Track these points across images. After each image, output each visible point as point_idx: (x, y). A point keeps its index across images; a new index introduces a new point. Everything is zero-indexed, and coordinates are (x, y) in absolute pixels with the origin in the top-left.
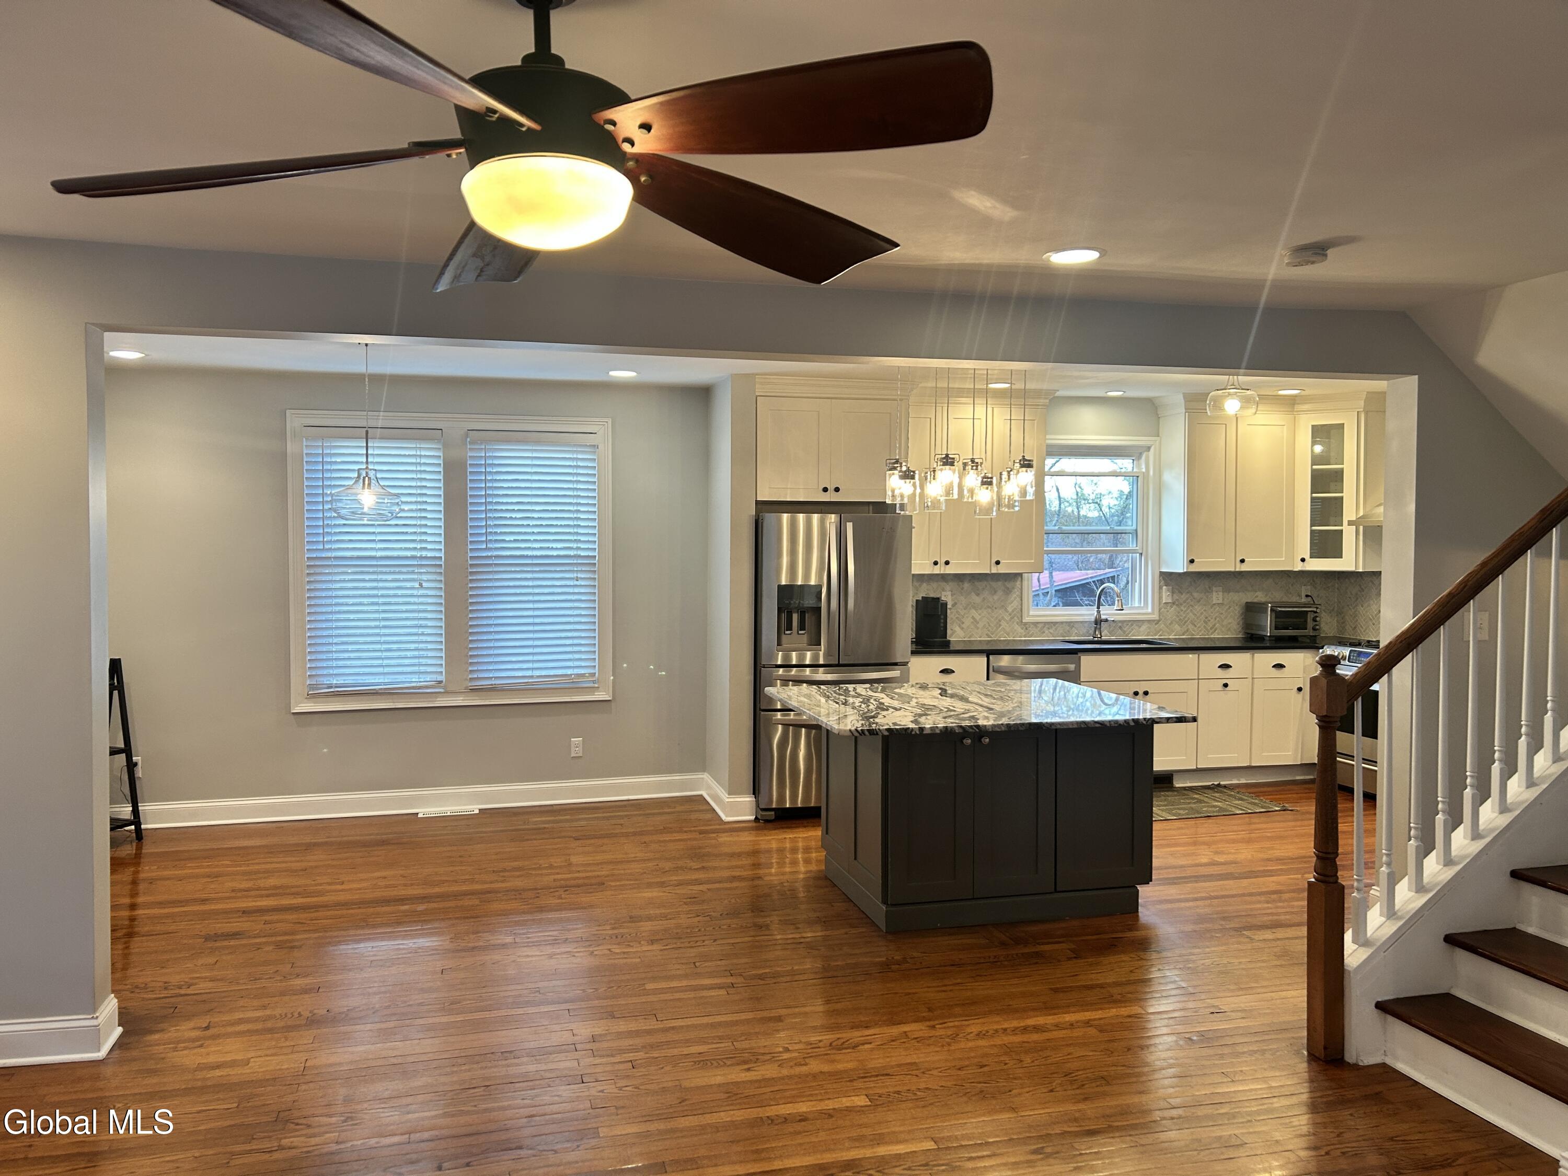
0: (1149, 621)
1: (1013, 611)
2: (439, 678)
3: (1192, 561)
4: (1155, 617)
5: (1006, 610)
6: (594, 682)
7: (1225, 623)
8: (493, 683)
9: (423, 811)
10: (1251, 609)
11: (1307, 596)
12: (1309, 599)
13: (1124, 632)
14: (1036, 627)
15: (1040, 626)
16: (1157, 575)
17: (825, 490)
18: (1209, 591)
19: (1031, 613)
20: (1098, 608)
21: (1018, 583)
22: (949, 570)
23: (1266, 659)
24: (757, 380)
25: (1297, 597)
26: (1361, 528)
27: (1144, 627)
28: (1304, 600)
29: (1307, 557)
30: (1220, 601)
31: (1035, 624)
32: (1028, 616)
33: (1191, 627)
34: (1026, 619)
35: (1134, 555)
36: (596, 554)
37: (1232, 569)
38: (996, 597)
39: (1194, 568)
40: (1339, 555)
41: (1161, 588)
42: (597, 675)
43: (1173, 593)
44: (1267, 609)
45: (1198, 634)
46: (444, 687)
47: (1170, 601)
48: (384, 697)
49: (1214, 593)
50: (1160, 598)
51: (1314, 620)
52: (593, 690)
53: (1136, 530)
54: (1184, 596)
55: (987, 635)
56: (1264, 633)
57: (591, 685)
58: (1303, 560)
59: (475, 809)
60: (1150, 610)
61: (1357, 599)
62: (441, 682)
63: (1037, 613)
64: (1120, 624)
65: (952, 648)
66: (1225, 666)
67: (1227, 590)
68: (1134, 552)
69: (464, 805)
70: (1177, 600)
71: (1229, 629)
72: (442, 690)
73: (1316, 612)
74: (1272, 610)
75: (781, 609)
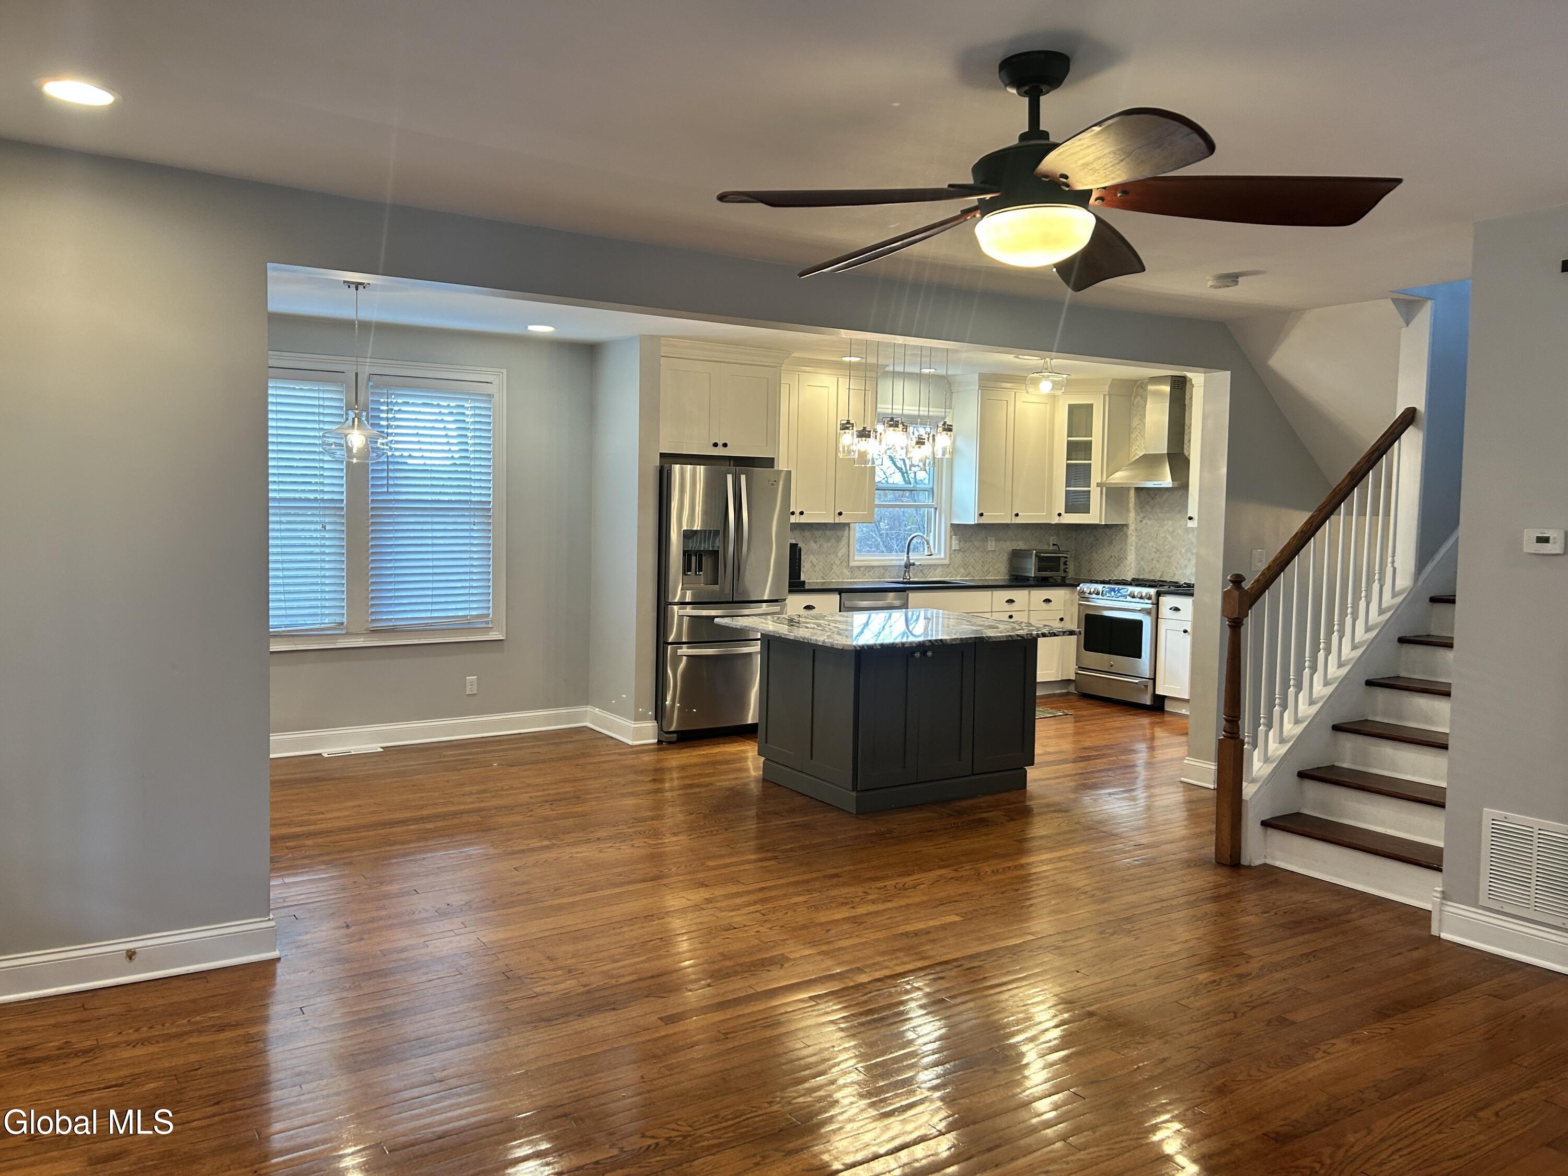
0: (942, 565)
1: (842, 556)
2: (338, 619)
3: (981, 515)
4: (947, 562)
5: (837, 556)
6: (487, 623)
7: (996, 567)
8: (395, 624)
9: (326, 752)
10: (1016, 556)
11: (1054, 545)
12: (1056, 547)
13: (924, 574)
14: (860, 570)
15: (862, 569)
16: (949, 526)
17: (716, 445)
18: (985, 540)
19: (856, 558)
20: (908, 554)
21: (847, 532)
22: (803, 520)
23: (1039, 594)
24: (662, 342)
25: (1047, 545)
26: (1104, 489)
27: (939, 570)
28: (1052, 548)
29: (1063, 512)
30: (993, 549)
31: (859, 567)
32: (854, 561)
33: (972, 570)
34: (852, 564)
35: (930, 509)
36: (490, 499)
37: (1009, 522)
38: (829, 544)
39: (983, 521)
40: (1086, 510)
41: (951, 537)
42: (491, 616)
43: (960, 541)
44: (1032, 554)
45: (978, 577)
46: (347, 628)
47: (957, 548)
48: (285, 639)
49: (989, 542)
50: (951, 546)
51: (1065, 564)
52: (487, 630)
53: (933, 489)
54: (968, 544)
55: (822, 577)
56: (1030, 575)
57: (485, 625)
58: (1060, 515)
59: (376, 747)
60: (942, 556)
61: (1092, 548)
62: (342, 624)
63: (860, 558)
64: (921, 568)
65: (807, 587)
66: (1010, 601)
67: (997, 540)
68: (929, 506)
69: (366, 744)
70: (963, 548)
71: (999, 572)
72: (344, 632)
73: (1066, 557)
74: (1036, 556)
75: (685, 552)
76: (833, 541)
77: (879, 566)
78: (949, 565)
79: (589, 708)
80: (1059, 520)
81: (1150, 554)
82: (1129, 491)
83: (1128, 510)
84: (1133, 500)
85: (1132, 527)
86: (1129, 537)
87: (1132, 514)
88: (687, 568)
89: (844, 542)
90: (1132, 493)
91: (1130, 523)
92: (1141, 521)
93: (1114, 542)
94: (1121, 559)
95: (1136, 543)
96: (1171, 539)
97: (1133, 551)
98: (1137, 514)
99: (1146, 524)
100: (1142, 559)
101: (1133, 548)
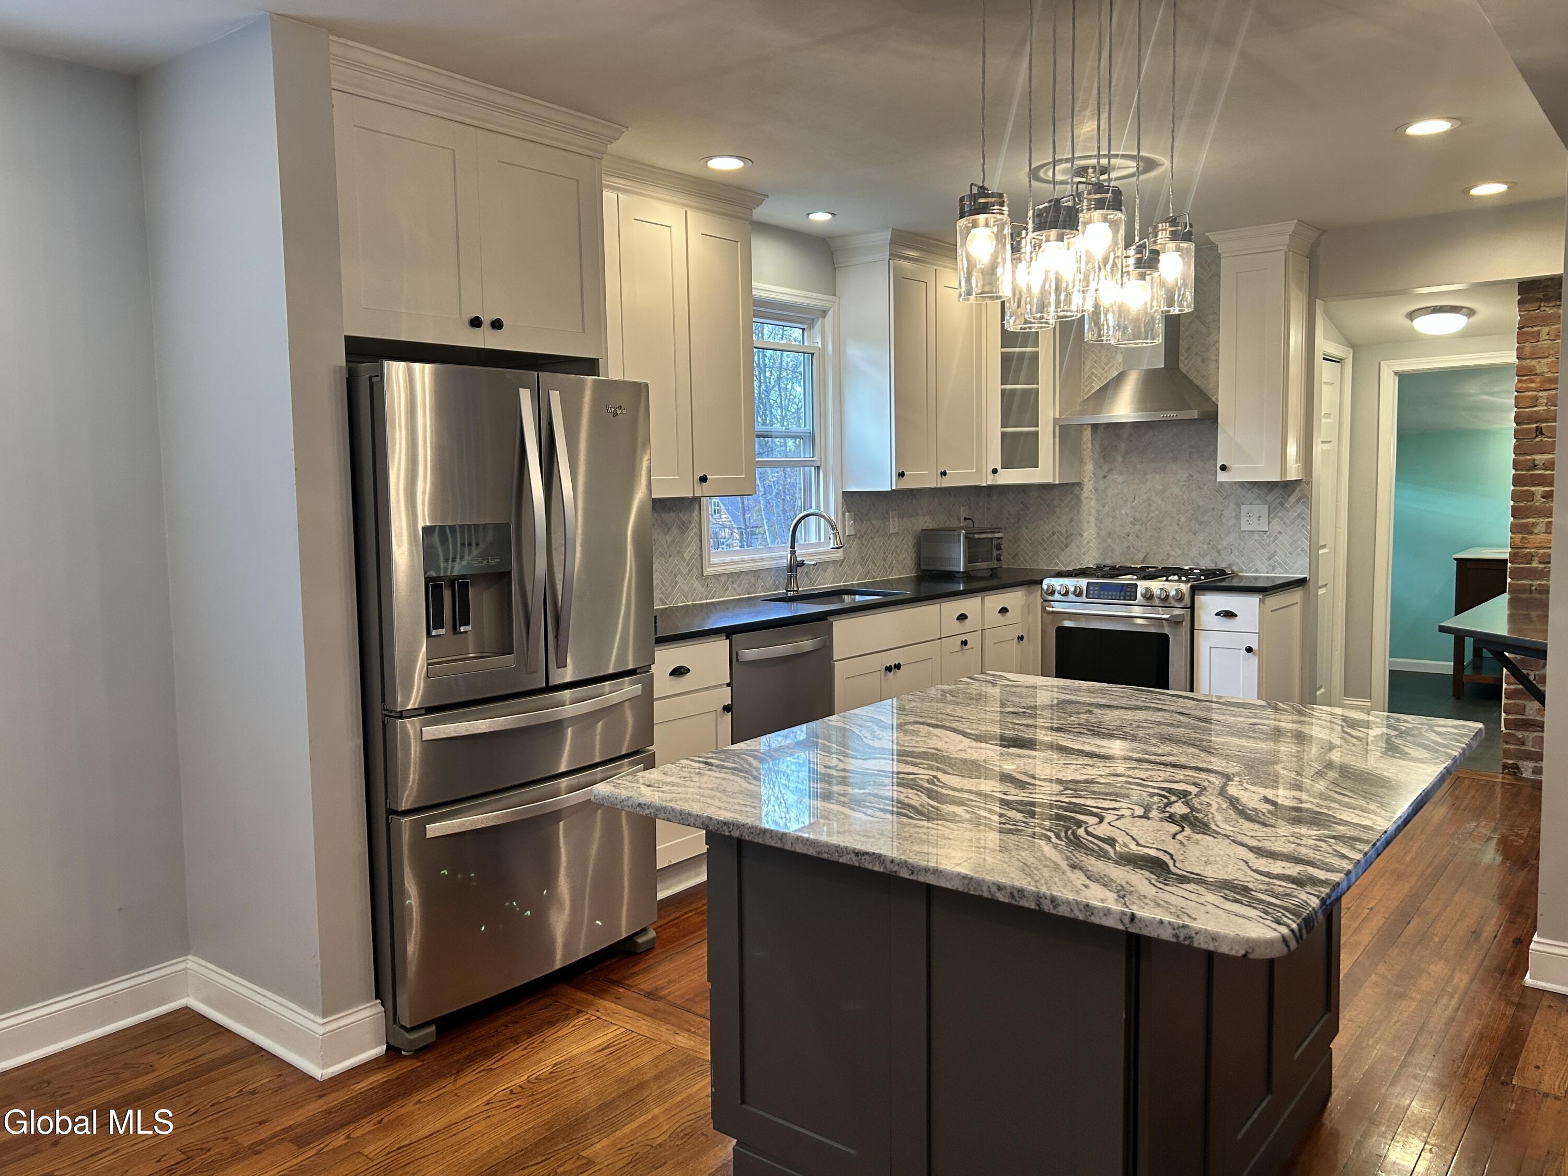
0: (834, 562)
1: (691, 559)
3: (902, 475)
4: (839, 555)
5: (684, 558)
7: (901, 559)
10: (928, 539)
11: (965, 519)
12: (970, 522)
14: (719, 581)
15: (723, 579)
16: (842, 495)
17: (476, 323)
18: (885, 518)
19: (712, 560)
20: (793, 546)
21: (696, 513)
25: (958, 520)
26: (1058, 428)
29: (998, 467)
30: (896, 531)
31: (717, 576)
32: (710, 567)
33: (872, 566)
34: (708, 571)
35: (807, 469)
37: (933, 485)
39: (906, 484)
40: (1033, 462)
41: (843, 514)
43: (855, 521)
47: (853, 533)
49: (891, 520)
50: (843, 528)
51: (998, 548)
53: (812, 433)
54: (865, 525)
58: (994, 472)
60: (830, 547)
63: (720, 562)
66: (962, 617)
67: (901, 516)
68: (808, 464)
70: (859, 530)
71: (904, 567)
73: (1000, 538)
74: (966, 538)
75: (428, 581)
76: (675, 530)
77: (747, 572)
78: (843, 561)
79: (192, 964)
80: (994, 480)
81: (1123, 527)
82: (1081, 432)
83: (1082, 461)
84: (1090, 445)
85: (1088, 486)
86: (1085, 502)
87: (1089, 467)
88: (434, 619)
89: (692, 533)
90: (1087, 434)
91: (1086, 481)
92: (1105, 477)
93: (1058, 511)
94: (1069, 537)
95: (1098, 511)
96: (1159, 502)
97: (1092, 524)
98: (1098, 466)
99: (1114, 481)
100: (1110, 534)
101: (1092, 519)
